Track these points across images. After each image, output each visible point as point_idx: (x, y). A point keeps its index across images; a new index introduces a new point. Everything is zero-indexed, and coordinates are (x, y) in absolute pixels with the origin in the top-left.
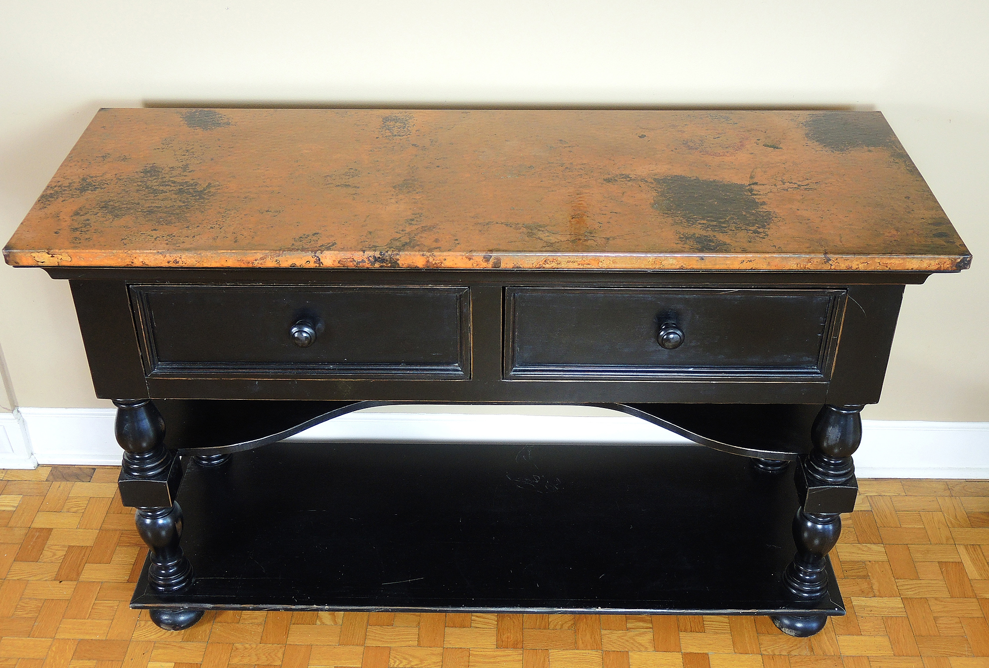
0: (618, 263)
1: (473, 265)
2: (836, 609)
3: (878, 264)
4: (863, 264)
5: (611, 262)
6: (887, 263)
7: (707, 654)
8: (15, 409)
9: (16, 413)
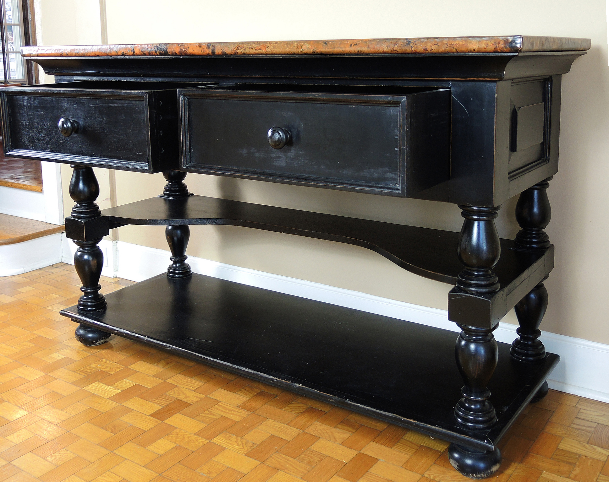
0: (277, 48)
1: (201, 51)
2: (486, 441)
3: (446, 45)
4: (435, 46)
5: (273, 47)
6: (453, 45)
7: (378, 460)
8: (115, 240)
9: (115, 242)
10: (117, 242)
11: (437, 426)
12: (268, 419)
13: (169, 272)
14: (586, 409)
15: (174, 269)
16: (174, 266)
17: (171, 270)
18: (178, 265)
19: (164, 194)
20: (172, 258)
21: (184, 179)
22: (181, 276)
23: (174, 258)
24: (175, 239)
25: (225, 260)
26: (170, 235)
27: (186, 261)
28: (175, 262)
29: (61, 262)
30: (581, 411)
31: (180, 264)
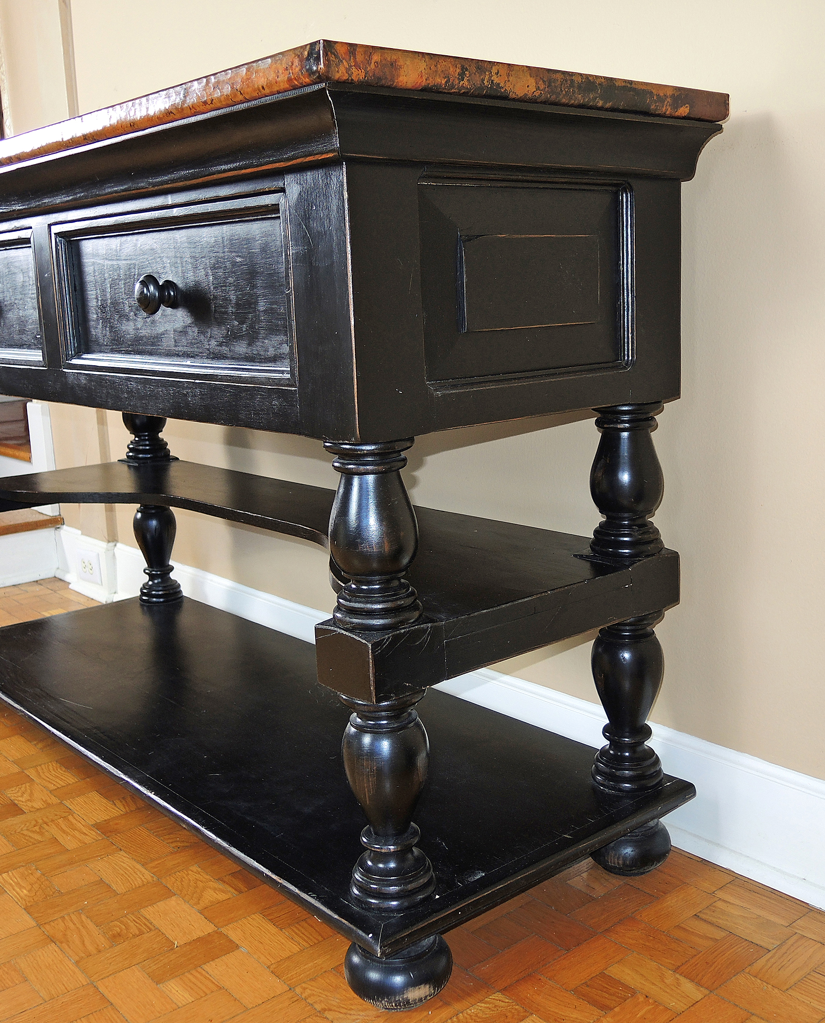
7: (237, 947)
8: (113, 542)
9: (112, 544)
10: (115, 545)
11: (310, 895)
12: (122, 853)
13: (143, 594)
14: (731, 901)
15: (151, 588)
16: (150, 583)
17: (146, 591)
18: (156, 581)
19: (128, 457)
20: (147, 570)
21: (162, 431)
22: (161, 600)
23: (151, 569)
24: (148, 536)
25: (243, 577)
26: (140, 529)
27: (172, 575)
28: (152, 577)
29: (55, 577)
30: (719, 904)
31: (160, 580)
